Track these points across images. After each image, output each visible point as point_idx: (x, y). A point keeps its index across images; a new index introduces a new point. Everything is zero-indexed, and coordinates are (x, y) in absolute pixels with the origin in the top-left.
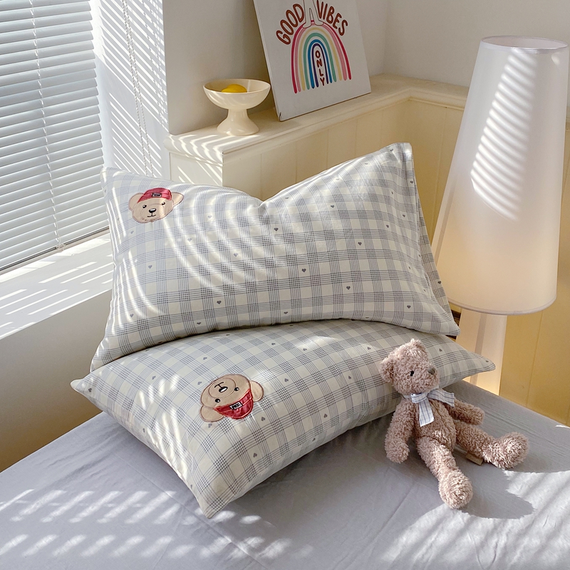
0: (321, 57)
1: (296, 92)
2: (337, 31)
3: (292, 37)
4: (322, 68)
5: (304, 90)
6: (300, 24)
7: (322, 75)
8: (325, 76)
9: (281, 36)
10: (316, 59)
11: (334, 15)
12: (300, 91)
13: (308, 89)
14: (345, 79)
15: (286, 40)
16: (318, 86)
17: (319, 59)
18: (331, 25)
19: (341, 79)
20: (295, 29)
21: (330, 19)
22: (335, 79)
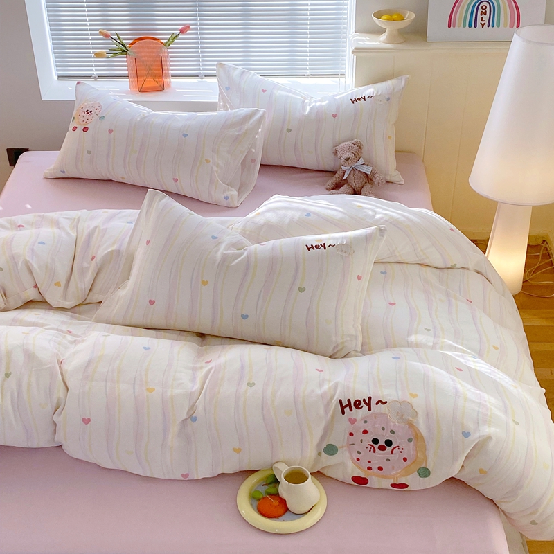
0: (488, 10)
1: (449, 26)
4: (486, 18)
5: (459, 26)
7: (482, 21)
8: (487, 22)
10: (480, 10)
12: (454, 26)
13: (464, 26)
14: (511, 26)
16: (475, 26)
17: (484, 11)
19: (505, 26)
22: (498, 26)
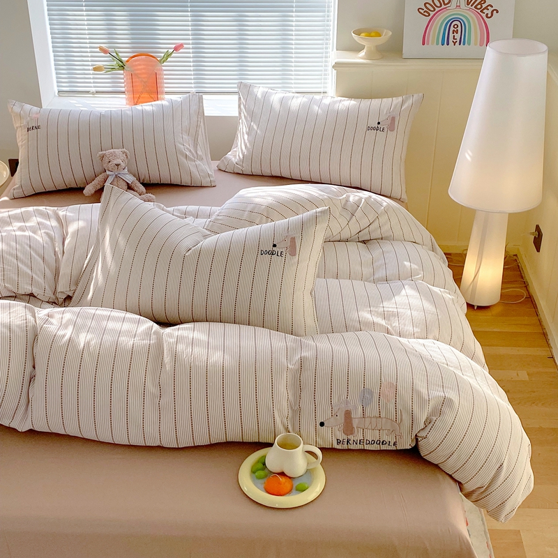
0: (459, 29)
1: (424, 44)
2: (484, 16)
3: (432, 14)
4: (457, 36)
5: (432, 44)
6: (443, 6)
7: (454, 39)
8: (458, 40)
9: (422, 11)
10: (452, 28)
11: (484, 6)
12: (428, 44)
13: (438, 44)
14: (481, 45)
15: (425, 14)
16: (448, 45)
17: (456, 30)
18: (479, 11)
19: (476, 45)
20: (437, 9)
21: (479, 6)
22: (469, 44)
